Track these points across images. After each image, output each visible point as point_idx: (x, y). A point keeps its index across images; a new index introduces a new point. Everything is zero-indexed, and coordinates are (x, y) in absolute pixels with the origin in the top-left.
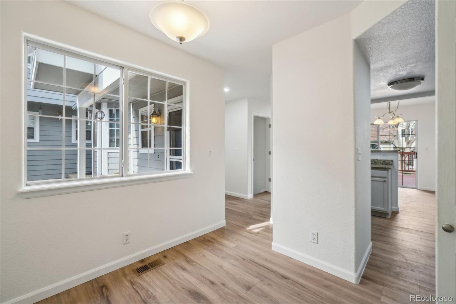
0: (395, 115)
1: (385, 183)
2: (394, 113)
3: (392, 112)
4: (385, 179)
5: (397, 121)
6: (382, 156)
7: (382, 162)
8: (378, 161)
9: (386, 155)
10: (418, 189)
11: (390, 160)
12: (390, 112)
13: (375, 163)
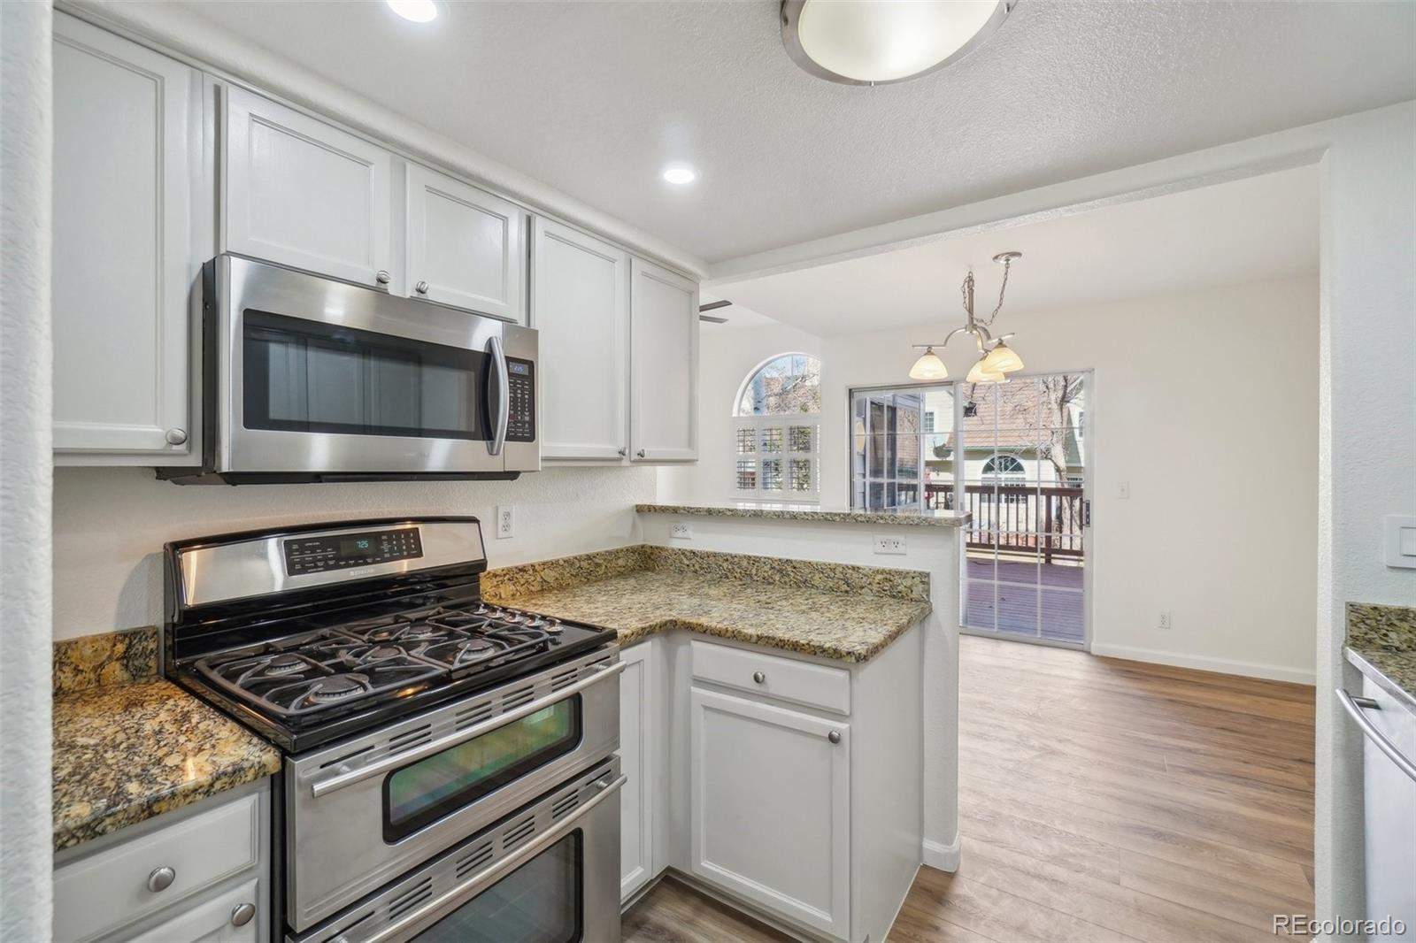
0: (990, 338)
1: (834, 747)
2: (985, 330)
3: (979, 325)
4: (838, 726)
5: (998, 365)
6: (879, 548)
7: (879, 583)
8: (861, 576)
9: (900, 546)
10: (1093, 652)
11: (915, 572)
12: (973, 325)
13: (848, 589)
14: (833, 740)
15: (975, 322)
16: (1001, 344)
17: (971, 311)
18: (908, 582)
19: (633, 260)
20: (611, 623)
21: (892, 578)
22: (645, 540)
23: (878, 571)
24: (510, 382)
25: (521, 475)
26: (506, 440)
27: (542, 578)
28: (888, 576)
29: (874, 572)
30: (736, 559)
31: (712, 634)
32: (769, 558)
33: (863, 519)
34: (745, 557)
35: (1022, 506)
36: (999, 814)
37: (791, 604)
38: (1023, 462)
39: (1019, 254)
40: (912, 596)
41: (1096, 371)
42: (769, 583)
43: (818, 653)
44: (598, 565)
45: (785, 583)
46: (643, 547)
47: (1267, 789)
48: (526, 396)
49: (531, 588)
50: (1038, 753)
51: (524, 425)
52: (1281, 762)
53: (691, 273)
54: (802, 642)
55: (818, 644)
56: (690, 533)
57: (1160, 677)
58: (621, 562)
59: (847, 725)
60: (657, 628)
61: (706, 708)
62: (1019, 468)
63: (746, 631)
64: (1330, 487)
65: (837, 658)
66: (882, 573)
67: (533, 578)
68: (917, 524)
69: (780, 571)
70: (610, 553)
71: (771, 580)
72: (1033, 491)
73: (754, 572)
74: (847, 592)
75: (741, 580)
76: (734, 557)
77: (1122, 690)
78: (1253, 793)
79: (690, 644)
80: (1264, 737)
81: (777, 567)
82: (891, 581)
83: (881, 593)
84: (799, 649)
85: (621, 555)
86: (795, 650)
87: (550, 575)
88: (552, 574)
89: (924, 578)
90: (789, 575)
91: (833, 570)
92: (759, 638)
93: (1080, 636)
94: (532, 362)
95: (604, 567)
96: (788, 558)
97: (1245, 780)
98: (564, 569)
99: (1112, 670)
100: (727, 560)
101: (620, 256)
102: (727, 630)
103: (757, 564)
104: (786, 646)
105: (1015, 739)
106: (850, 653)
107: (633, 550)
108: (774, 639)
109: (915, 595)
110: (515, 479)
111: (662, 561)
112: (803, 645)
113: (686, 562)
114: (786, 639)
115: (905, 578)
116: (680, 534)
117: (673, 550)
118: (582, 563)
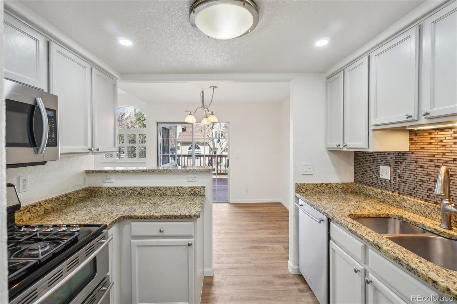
0: (209, 111)
1: (190, 247)
2: (207, 109)
4: (191, 240)
5: (212, 120)
6: (189, 180)
7: (190, 191)
8: (184, 189)
9: (196, 179)
10: (230, 202)
11: (201, 186)
12: (203, 107)
13: (179, 194)
14: (189, 245)
15: (204, 106)
16: (212, 114)
17: (203, 102)
18: (199, 190)
19: (93, 69)
20: (96, 222)
21: (194, 189)
22: (89, 185)
23: (189, 187)
24: (49, 120)
25: (48, 162)
26: (46, 147)
27: (44, 208)
28: (193, 189)
29: (188, 188)
30: (135, 189)
31: (141, 218)
32: (149, 187)
33: (185, 171)
34: (139, 187)
35: (199, 160)
36: (220, 255)
37: (163, 202)
38: (200, 146)
39: (216, 87)
40: (200, 194)
41: (231, 122)
42: (149, 196)
43: (184, 218)
44: (70, 198)
45: (156, 195)
46: (89, 187)
47: (272, 229)
48: (53, 126)
49: (39, 214)
50: (224, 234)
51: (52, 139)
52: (273, 222)
53: (114, 77)
54: (178, 215)
55: (183, 215)
56: (113, 180)
57: (246, 206)
58: (80, 195)
59: (193, 239)
60: (118, 220)
61: (138, 246)
62: (199, 148)
63: (156, 215)
64: (293, 157)
65: (191, 218)
66: (191, 188)
67: (40, 209)
68: (202, 171)
69: (154, 191)
70: (75, 192)
71: (150, 195)
72: (203, 156)
73: (143, 192)
74: (179, 195)
75: (138, 196)
76: (134, 188)
77: (240, 212)
78: (270, 231)
79: (130, 224)
80: (269, 217)
81: (153, 190)
82: (194, 190)
83: (190, 194)
84: (177, 217)
85: (80, 192)
86: (176, 218)
87: (48, 206)
88: (49, 205)
89: (204, 188)
90: (157, 192)
91: (174, 189)
92: (161, 216)
93: (227, 198)
94: (55, 110)
95: (73, 198)
96: (157, 186)
97: (268, 228)
98: (55, 201)
99: (236, 206)
100: (131, 189)
101: (88, 66)
102: (148, 216)
103: (144, 189)
104: (172, 217)
105: (218, 232)
106: (195, 216)
107: (85, 190)
108: (167, 216)
109: (201, 194)
110: (45, 164)
111: (100, 193)
112: (178, 216)
113: (111, 192)
114: (172, 215)
115: (198, 188)
116: (108, 181)
117: (105, 188)
118: (63, 198)
